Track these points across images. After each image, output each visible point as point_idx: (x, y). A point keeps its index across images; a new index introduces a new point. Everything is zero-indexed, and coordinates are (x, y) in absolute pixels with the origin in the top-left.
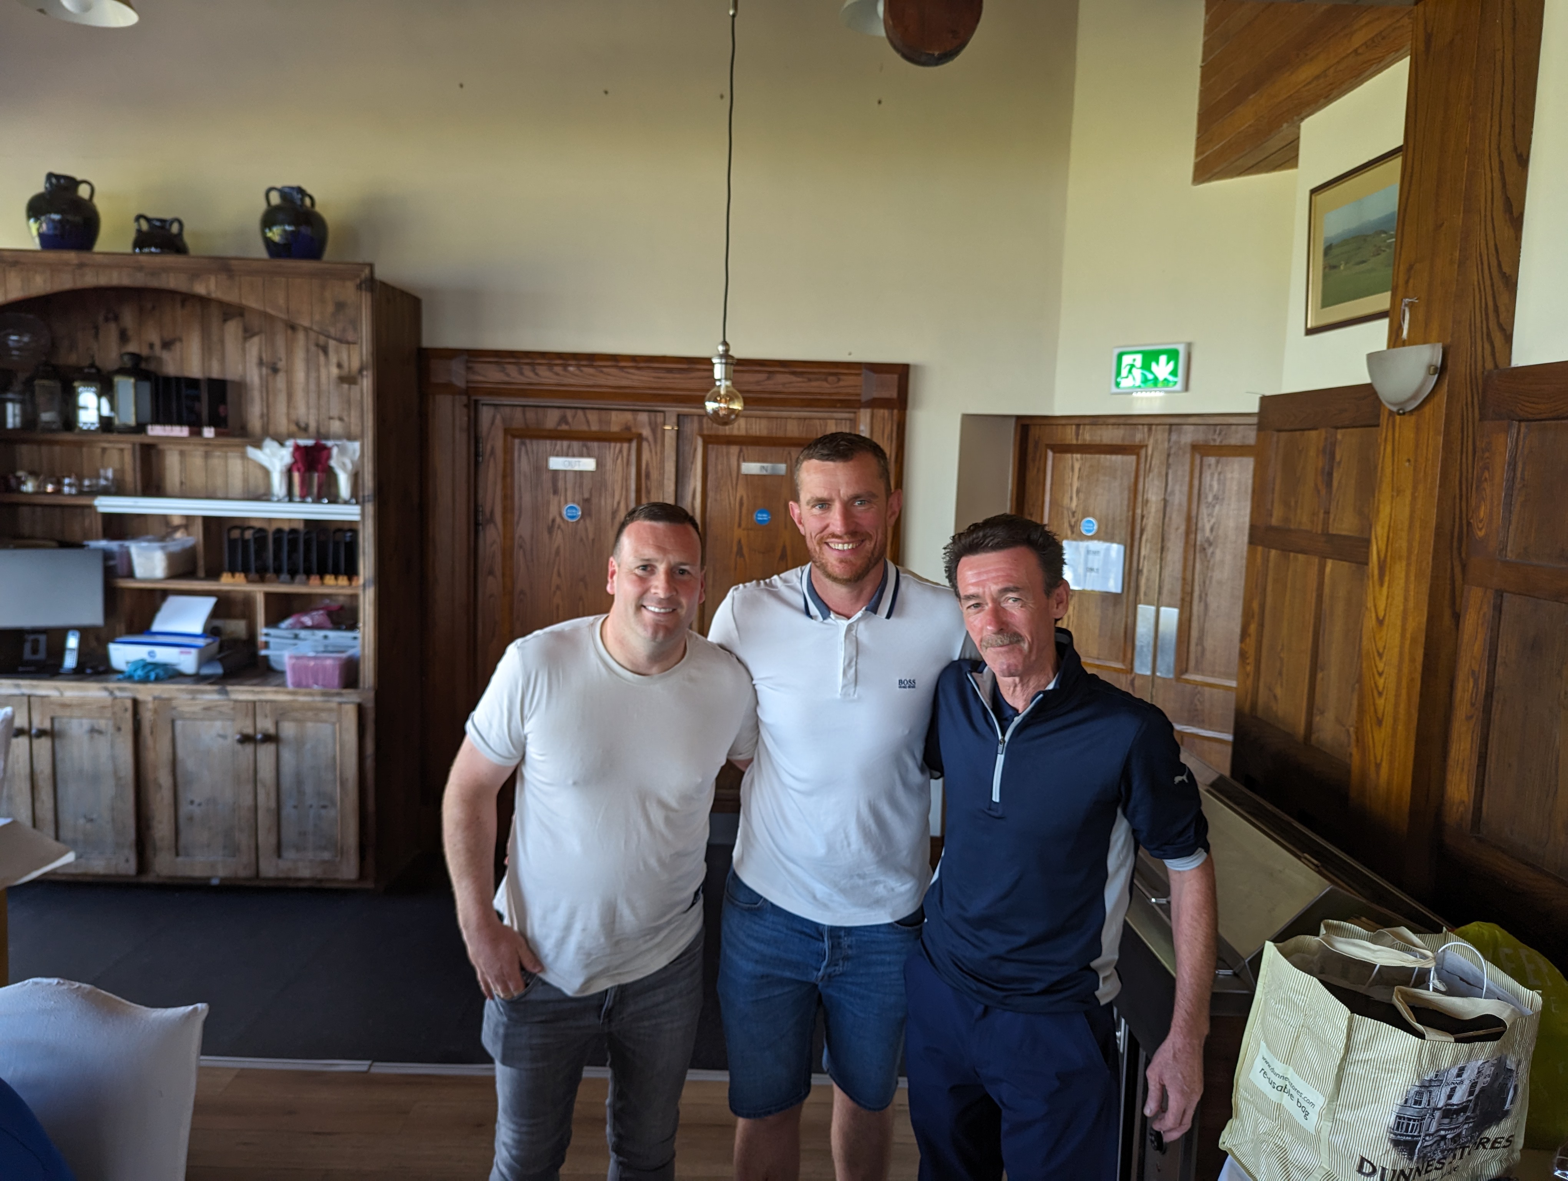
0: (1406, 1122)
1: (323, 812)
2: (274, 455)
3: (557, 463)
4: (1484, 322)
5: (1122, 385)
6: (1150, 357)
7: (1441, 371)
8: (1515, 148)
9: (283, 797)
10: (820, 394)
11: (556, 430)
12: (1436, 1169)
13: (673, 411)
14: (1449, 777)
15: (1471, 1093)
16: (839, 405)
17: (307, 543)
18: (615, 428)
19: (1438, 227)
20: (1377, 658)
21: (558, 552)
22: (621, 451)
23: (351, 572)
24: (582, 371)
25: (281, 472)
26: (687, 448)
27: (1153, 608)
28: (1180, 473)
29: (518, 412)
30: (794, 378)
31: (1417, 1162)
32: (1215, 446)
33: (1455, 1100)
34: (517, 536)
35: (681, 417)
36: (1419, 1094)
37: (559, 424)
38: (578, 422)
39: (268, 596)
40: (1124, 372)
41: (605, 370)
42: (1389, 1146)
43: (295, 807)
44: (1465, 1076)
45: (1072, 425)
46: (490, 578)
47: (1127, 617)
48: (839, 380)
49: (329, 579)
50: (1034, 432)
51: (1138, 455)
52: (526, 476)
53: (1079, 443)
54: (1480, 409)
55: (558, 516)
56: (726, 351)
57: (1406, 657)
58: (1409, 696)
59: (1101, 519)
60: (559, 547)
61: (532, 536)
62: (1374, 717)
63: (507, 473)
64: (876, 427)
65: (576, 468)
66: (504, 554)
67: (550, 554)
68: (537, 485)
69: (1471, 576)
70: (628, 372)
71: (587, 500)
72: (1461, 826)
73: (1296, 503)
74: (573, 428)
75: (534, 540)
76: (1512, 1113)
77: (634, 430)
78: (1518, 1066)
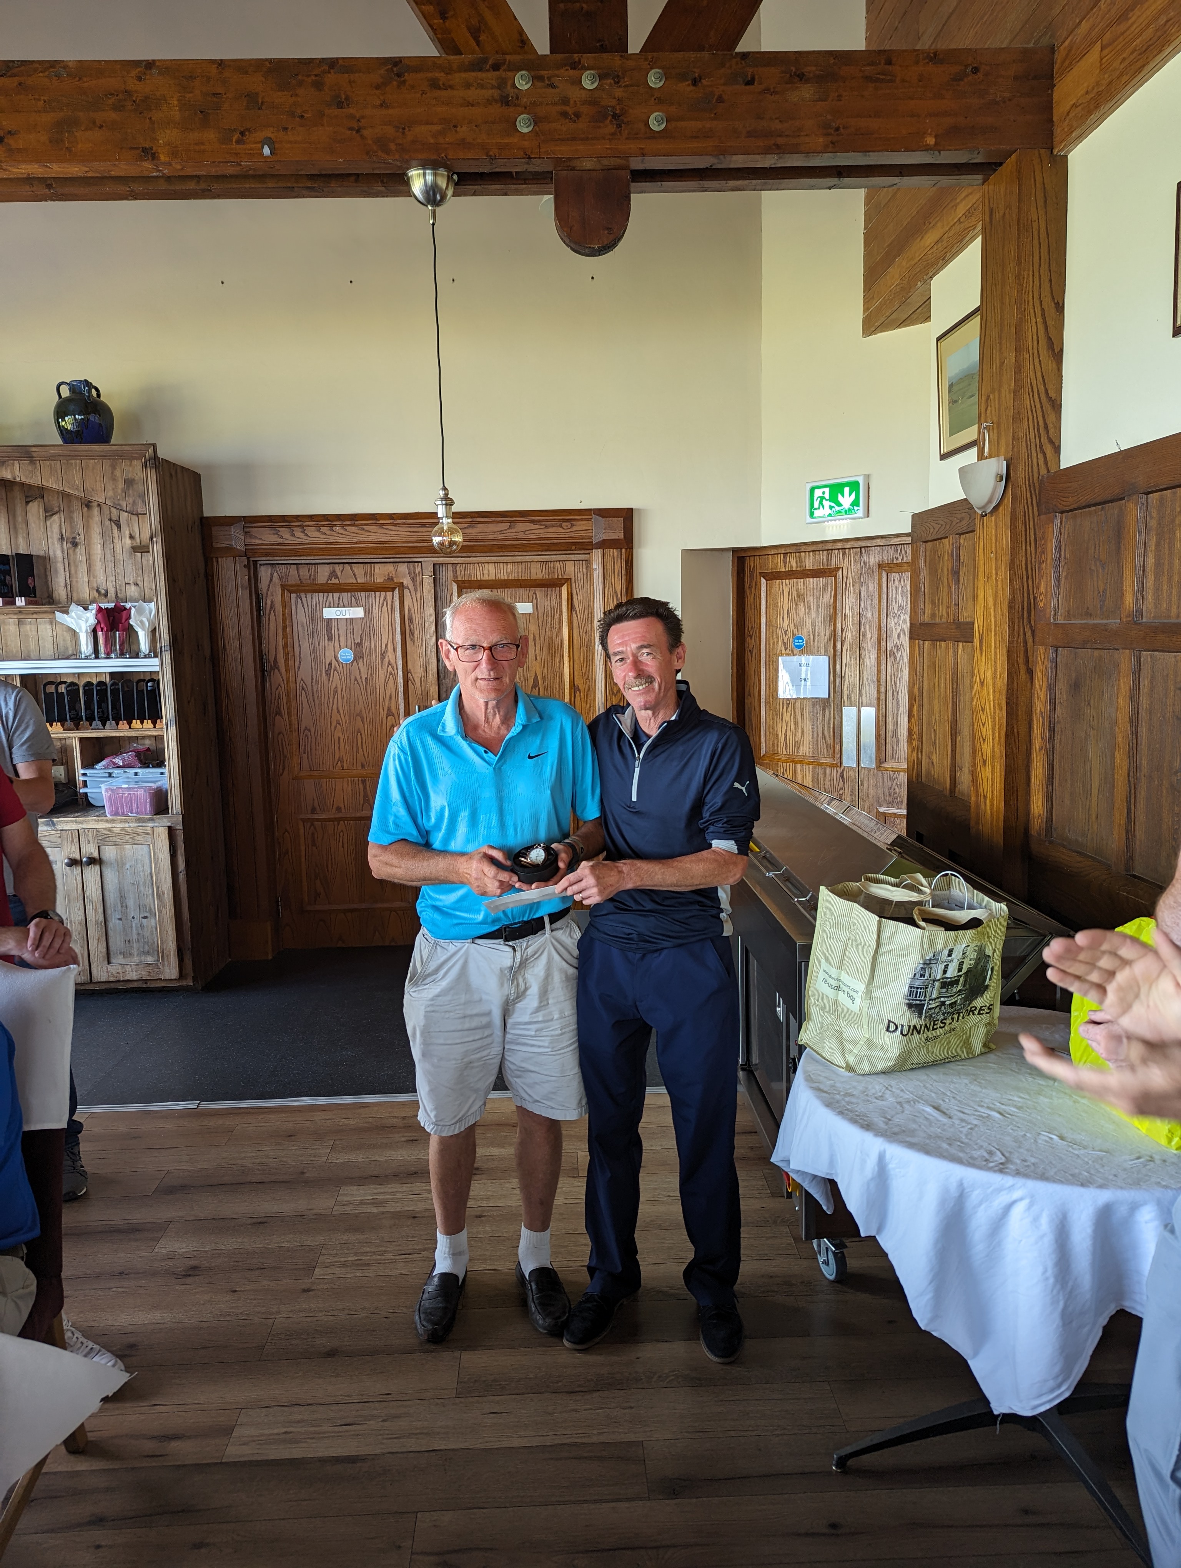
0: (912, 989)
1: (144, 921)
2: (79, 618)
3: (329, 613)
4: (1037, 438)
5: (815, 515)
6: (836, 489)
7: (1007, 477)
8: (1053, 298)
9: (109, 912)
10: (557, 538)
11: (327, 584)
13: (428, 563)
14: (1032, 798)
16: (574, 548)
17: (115, 692)
18: (379, 580)
19: (1002, 364)
20: (981, 712)
21: (336, 692)
22: (385, 599)
23: (155, 716)
24: (346, 530)
25: (87, 632)
26: (444, 594)
27: (855, 709)
28: (871, 589)
29: (293, 570)
30: (533, 526)
32: (898, 563)
34: (299, 679)
35: (437, 566)
37: (330, 578)
38: (347, 575)
39: (82, 740)
40: (816, 505)
41: (366, 527)
43: (120, 919)
45: (780, 554)
46: (278, 718)
47: (834, 718)
48: (572, 526)
49: (136, 723)
50: (750, 563)
51: (835, 577)
52: (303, 626)
53: (787, 570)
54: (1038, 506)
55: (334, 660)
56: (446, 494)
57: (997, 707)
58: (1000, 738)
59: (808, 635)
60: (336, 687)
61: (312, 679)
62: (981, 760)
63: (287, 624)
64: (607, 566)
65: (347, 616)
66: (288, 695)
67: (329, 694)
68: (313, 632)
69: (1037, 639)
70: (386, 529)
71: (359, 645)
72: (1039, 834)
73: (939, 600)
74: (342, 581)
75: (314, 682)
77: (395, 580)
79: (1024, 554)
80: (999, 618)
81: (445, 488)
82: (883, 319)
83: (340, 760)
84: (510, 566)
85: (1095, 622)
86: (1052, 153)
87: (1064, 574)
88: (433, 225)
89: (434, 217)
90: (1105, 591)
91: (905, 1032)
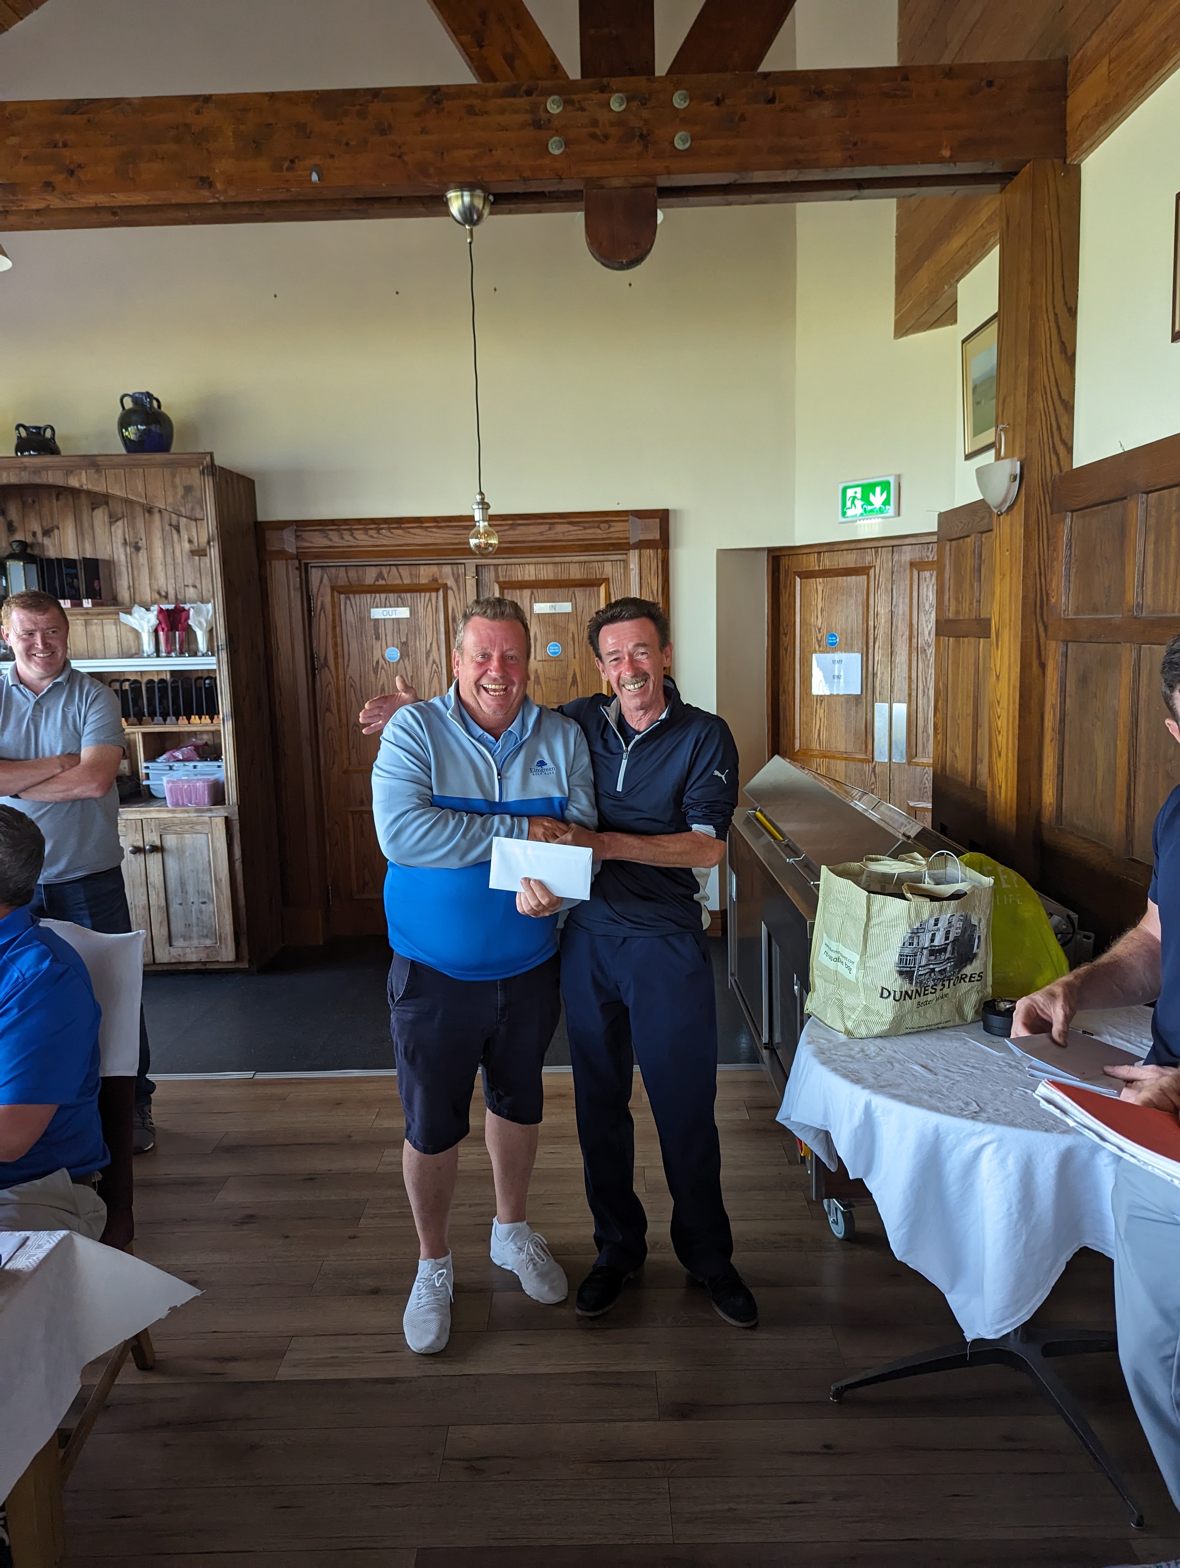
0: (905, 958)
1: (203, 906)
2: (142, 618)
3: (377, 613)
4: (1050, 439)
5: (847, 515)
6: (868, 489)
7: (1020, 480)
8: (1066, 303)
9: (170, 897)
10: (594, 539)
11: (374, 585)
12: (931, 993)
13: (471, 565)
14: (1043, 787)
15: (947, 938)
16: (611, 548)
17: (175, 689)
18: (424, 581)
19: (1016, 368)
20: (997, 706)
22: (430, 599)
23: (213, 711)
24: (392, 533)
25: (149, 632)
27: (887, 705)
28: (902, 587)
29: (342, 572)
30: (572, 528)
31: (916, 986)
33: (936, 943)
34: (348, 677)
35: (480, 568)
36: (911, 938)
37: (377, 579)
38: (393, 577)
39: (144, 735)
40: (849, 504)
41: (411, 530)
42: (897, 975)
43: (181, 904)
44: (939, 925)
45: (814, 553)
46: (328, 714)
47: (866, 714)
48: (610, 527)
49: (195, 719)
50: (784, 562)
51: (868, 575)
52: (351, 626)
53: (821, 568)
54: (1051, 506)
55: (381, 659)
56: (483, 499)
57: (1011, 700)
58: (1013, 729)
59: (841, 633)
60: (383, 685)
61: (361, 677)
62: (997, 751)
63: (336, 623)
64: (644, 566)
65: (394, 616)
66: (338, 693)
68: (361, 632)
69: (1049, 633)
70: (431, 531)
71: (405, 644)
72: (1051, 823)
73: (962, 597)
74: (389, 582)
75: (363, 679)
76: (980, 956)
77: (440, 581)
78: (979, 923)
79: (1037, 552)
80: (1013, 614)
81: (481, 493)
82: (912, 322)
84: (550, 567)
85: (1101, 617)
86: (1065, 162)
87: (1074, 570)
88: (470, 243)
89: (472, 237)
90: (1109, 587)
91: (897, 998)
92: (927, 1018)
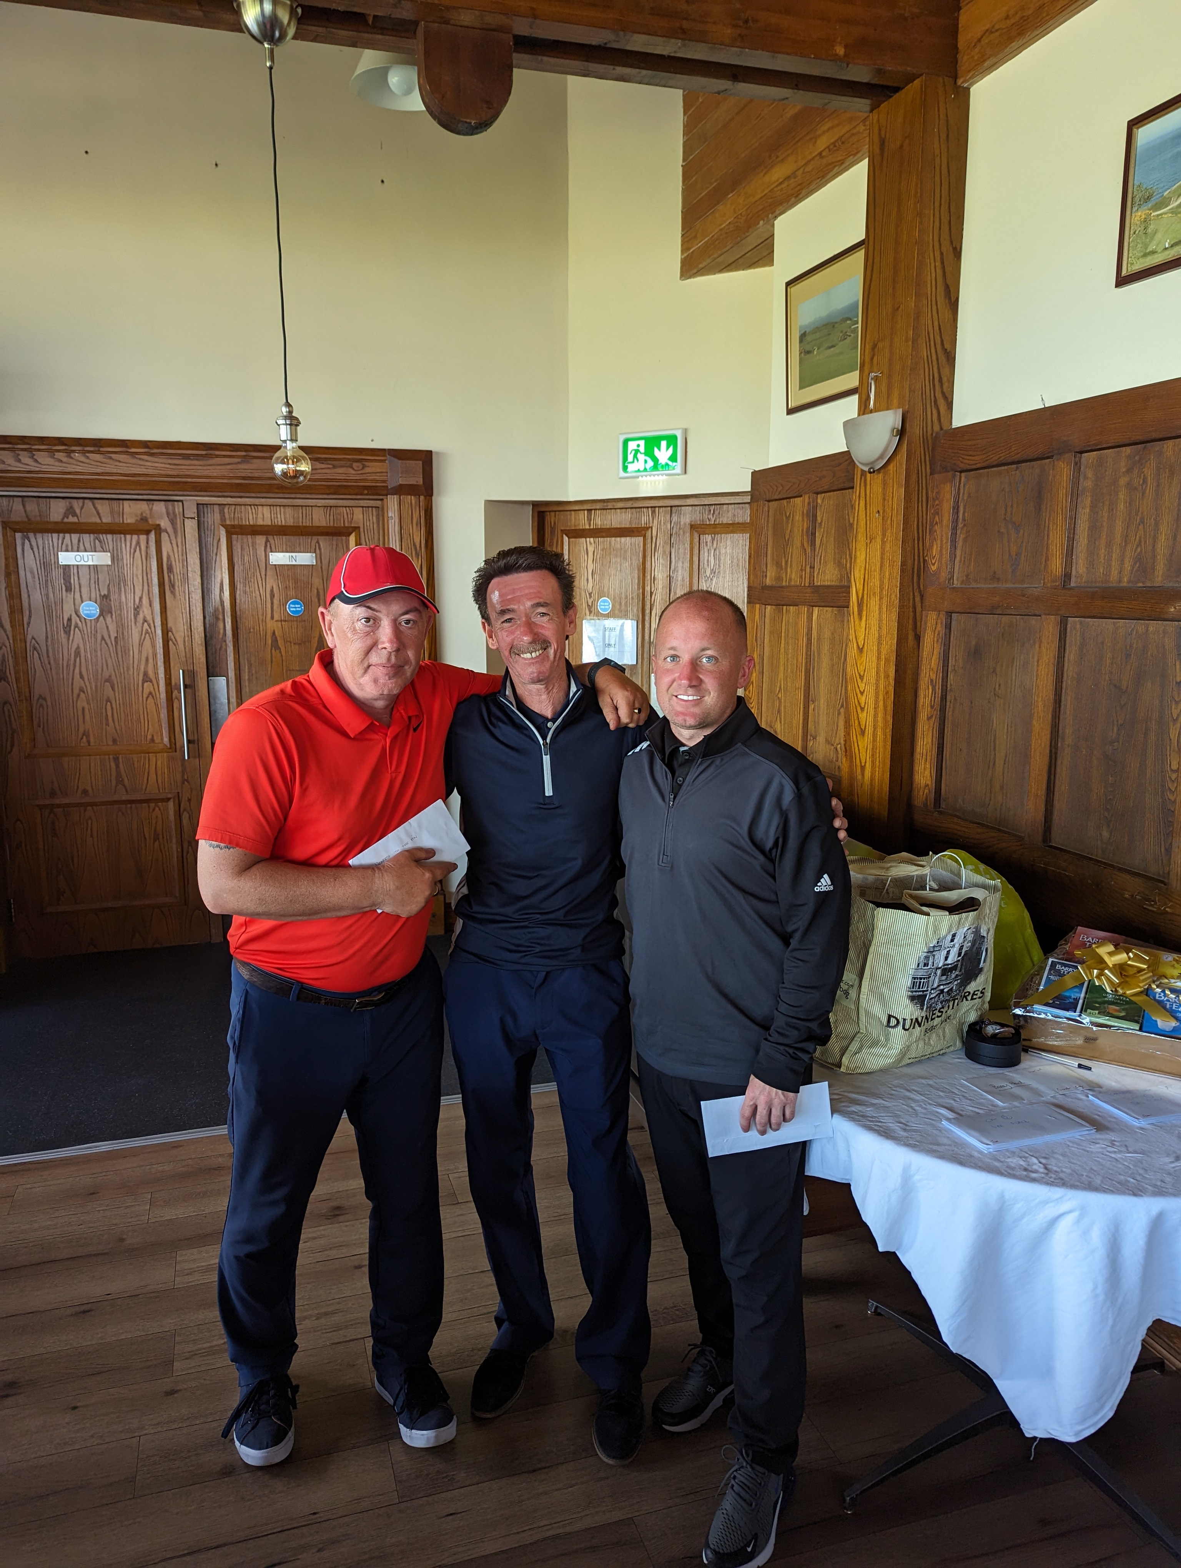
0: (919, 980)
3: (66, 558)
4: (932, 391)
5: (629, 470)
6: (652, 442)
7: (902, 432)
10: (346, 480)
11: (62, 522)
12: (938, 1017)
13: (190, 503)
14: (917, 768)
15: (959, 955)
16: (366, 492)
18: (129, 520)
19: (896, 309)
20: (859, 680)
21: (77, 653)
22: (138, 543)
24: (88, 458)
26: (210, 540)
28: (681, 551)
29: (17, 505)
30: (318, 465)
31: (926, 1011)
32: (710, 524)
33: (949, 961)
34: (29, 638)
35: (201, 507)
36: (927, 958)
37: (66, 515)
38: (87, 513)
40: (630, 458)
41: (113, 456)
42: (908, 1001)
44: (956, 941)
45: (584, 510)
48: (364, 467)
50: (550, 519)
51: (644, 537)
52: (32, 573)
53: (592, 527)
54: (931, 465)
55: (74, 616)
56: (290, 412)
57: (882, 675)
58: (885, 706)
59: (615, 598)
60: (78, 648)
61: (47, 638)
62: (858, 729)
63: (11, 570)
64: (404, 514)
65: (90, 563)
66: (15, 657)
67: (69, 655)
68: (47, 581)
69: (927, 603)
70: (140, 459)
71: (106, 597)
72: (925, 805)
73: (786, 562)
74: (82, 520)
75: (49, 640)
76: (985, 970)
77: (150, 521)
78: (988, 933)
79: (916, 515)
80: (886, 581)
81: (288, 405)
83: (86, 734)
84: (288, 510)
85: (1007, 586)
86: (952, 84)
87: (962, 536)
88: (271, 68)
89: (272, 59)
90: (1018, 554)
91: (907, 1027)
92: (931, 1045)
